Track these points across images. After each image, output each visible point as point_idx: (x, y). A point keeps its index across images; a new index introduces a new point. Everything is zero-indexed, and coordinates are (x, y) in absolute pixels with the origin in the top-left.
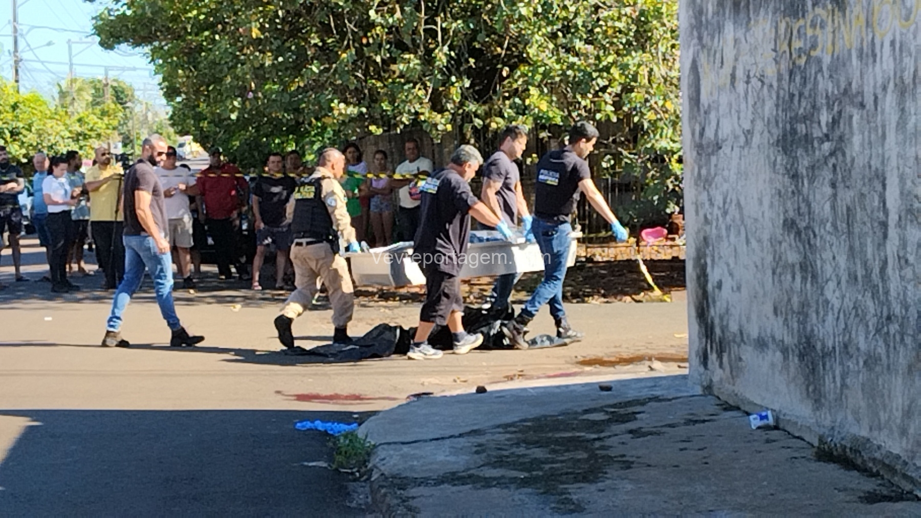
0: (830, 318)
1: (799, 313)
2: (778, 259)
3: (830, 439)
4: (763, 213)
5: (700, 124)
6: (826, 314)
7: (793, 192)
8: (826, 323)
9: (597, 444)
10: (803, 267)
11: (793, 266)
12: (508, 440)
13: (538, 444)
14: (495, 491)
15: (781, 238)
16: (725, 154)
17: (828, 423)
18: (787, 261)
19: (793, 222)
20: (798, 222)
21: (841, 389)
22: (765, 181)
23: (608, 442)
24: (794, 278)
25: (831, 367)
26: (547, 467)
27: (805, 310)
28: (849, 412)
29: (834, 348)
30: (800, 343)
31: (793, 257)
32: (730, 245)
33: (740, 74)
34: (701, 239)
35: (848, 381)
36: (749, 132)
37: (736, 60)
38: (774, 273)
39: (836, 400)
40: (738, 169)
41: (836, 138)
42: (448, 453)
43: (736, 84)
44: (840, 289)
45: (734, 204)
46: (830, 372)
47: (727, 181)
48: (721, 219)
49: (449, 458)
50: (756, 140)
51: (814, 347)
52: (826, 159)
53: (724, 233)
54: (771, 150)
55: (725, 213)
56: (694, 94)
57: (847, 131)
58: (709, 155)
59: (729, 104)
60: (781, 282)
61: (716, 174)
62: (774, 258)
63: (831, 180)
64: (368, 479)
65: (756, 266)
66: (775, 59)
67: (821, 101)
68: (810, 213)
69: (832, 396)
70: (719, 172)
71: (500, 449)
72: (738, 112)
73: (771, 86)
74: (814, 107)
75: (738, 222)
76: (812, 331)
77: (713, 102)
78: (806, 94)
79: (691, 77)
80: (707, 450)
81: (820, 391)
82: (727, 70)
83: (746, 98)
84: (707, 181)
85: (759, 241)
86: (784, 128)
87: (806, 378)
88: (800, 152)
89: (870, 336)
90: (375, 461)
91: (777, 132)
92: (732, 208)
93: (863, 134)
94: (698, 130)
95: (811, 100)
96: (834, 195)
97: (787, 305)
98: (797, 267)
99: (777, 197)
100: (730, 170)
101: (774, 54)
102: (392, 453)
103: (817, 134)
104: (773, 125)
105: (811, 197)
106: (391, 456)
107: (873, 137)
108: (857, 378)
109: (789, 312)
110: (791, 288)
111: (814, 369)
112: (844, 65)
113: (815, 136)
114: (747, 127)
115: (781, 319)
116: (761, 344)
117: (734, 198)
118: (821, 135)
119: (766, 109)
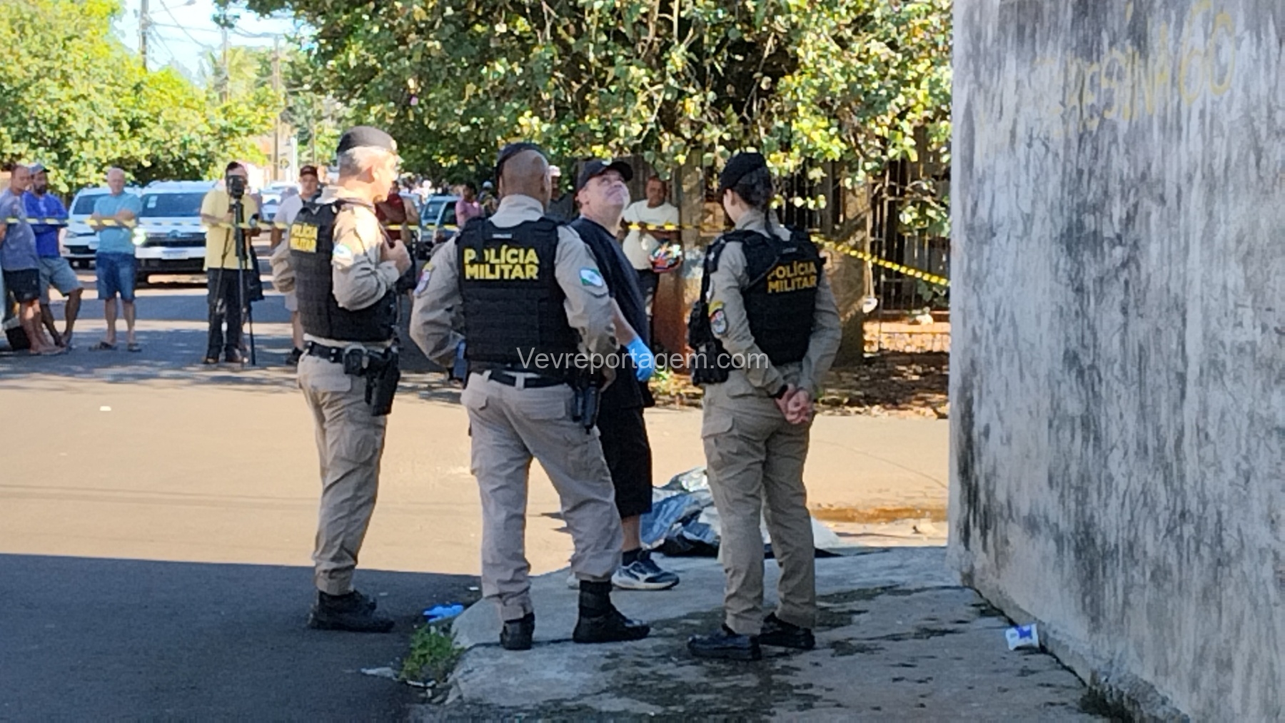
0: (1114, 503)
1: (1078, 489)
2: (1056, 407)
3: (1103, 679)
4: (1041, 337)
5: (973, 196)
6: (1109, 496)
7: (1077, 313)
8: (1109, 511)
10: (1085, 425)
11: (1073, 419)
15: (1059, 376)
16: (1000, 245)
17: (1105, 654)
18: (1066, 411)
19: (1076, 357)
20: (1081, 356)
21: (1124, 608)
22: (1044, 291)
24: (1073, 436)
25: (1113, 574)
26: (694, 698)
27: (1085, 485)
28: (1131, 641)
29: (1117, 546)
30: (1077, 532)
31: (1073, 407)
32: (1001, 376)
33: (1021, 131)
34: (968, 362)
35: (1131, 596)
36: (1028, 219)
37: (1017, 111)
38: (1050, 426)
39: (1116, 622)
40: (1015, 268)
41: (1130, 243)
42: (562, 667)
43: (1016, 145)
44: (1127, 462)
45: (1007, 318)
46: (1111, 581)
47: (1000, 283)
48: (991, 337)
49: (561, 676)
50: (1036, 230)
51: (1093, 540)
52: (1117, 271)
53: (994, 357)
54: (1054, 247)
55: (997, 330)
56: (967, 153)
57: (1143, 234)
58: (981, 243)
59: (1008, 174)
60: (1058, 439)
61: (988, 272)
62: (1052, 403)
63: (1122, 302)
64: (442, 701)
65: (1030, 413)
66: (1062, 117)
67: (1114, 186)
68: (1095, 346)
69: (1111, 616)
70: (993, 269)
71: (639, 664)
72: (1017, 186)
73: (1057, 155)
74: (1106, 193)
75: (1012, 345)
76: (1092, 517)
77: (989, 168)
78: (1098, 173)
79: (965, 127)
80: (931, 683)
81: (1098, 606)
82: (1006, 124)
83: (1027, 167)
84: (977, 280)
85: (1035, 376)
86: (1070, 218)
87: (1083, 584)
88: (1087, 256)
89: (1160, 538)
90: (458, 672)
91: (1061, 223)
92: (1005, 324)
93: (1162, 241)
94: (969, 204)
95: (1102, 182)
96: (1125, 325)
97: (1064, 475)
98: (1078, 421)
99: (1058, 316)
100: (1004, 269)
101: (1062, 109)
102: (486, 661)
103: (1108, 233)
104: (1057, 211)
105: (1097, 323)
106: (482, 667)
107: (1174, 247)
108: (1142, 595)
109: (1067, 485)
110: (1070, 451)
111: (1092, 573)
112: (1143, 138)
113: (1105, 235)
114: (1027, 209)
115: (1056, 494)
116: (1032, 525)
117: (1008, 310)
118: (1112, 235)
119: (1050, 187)
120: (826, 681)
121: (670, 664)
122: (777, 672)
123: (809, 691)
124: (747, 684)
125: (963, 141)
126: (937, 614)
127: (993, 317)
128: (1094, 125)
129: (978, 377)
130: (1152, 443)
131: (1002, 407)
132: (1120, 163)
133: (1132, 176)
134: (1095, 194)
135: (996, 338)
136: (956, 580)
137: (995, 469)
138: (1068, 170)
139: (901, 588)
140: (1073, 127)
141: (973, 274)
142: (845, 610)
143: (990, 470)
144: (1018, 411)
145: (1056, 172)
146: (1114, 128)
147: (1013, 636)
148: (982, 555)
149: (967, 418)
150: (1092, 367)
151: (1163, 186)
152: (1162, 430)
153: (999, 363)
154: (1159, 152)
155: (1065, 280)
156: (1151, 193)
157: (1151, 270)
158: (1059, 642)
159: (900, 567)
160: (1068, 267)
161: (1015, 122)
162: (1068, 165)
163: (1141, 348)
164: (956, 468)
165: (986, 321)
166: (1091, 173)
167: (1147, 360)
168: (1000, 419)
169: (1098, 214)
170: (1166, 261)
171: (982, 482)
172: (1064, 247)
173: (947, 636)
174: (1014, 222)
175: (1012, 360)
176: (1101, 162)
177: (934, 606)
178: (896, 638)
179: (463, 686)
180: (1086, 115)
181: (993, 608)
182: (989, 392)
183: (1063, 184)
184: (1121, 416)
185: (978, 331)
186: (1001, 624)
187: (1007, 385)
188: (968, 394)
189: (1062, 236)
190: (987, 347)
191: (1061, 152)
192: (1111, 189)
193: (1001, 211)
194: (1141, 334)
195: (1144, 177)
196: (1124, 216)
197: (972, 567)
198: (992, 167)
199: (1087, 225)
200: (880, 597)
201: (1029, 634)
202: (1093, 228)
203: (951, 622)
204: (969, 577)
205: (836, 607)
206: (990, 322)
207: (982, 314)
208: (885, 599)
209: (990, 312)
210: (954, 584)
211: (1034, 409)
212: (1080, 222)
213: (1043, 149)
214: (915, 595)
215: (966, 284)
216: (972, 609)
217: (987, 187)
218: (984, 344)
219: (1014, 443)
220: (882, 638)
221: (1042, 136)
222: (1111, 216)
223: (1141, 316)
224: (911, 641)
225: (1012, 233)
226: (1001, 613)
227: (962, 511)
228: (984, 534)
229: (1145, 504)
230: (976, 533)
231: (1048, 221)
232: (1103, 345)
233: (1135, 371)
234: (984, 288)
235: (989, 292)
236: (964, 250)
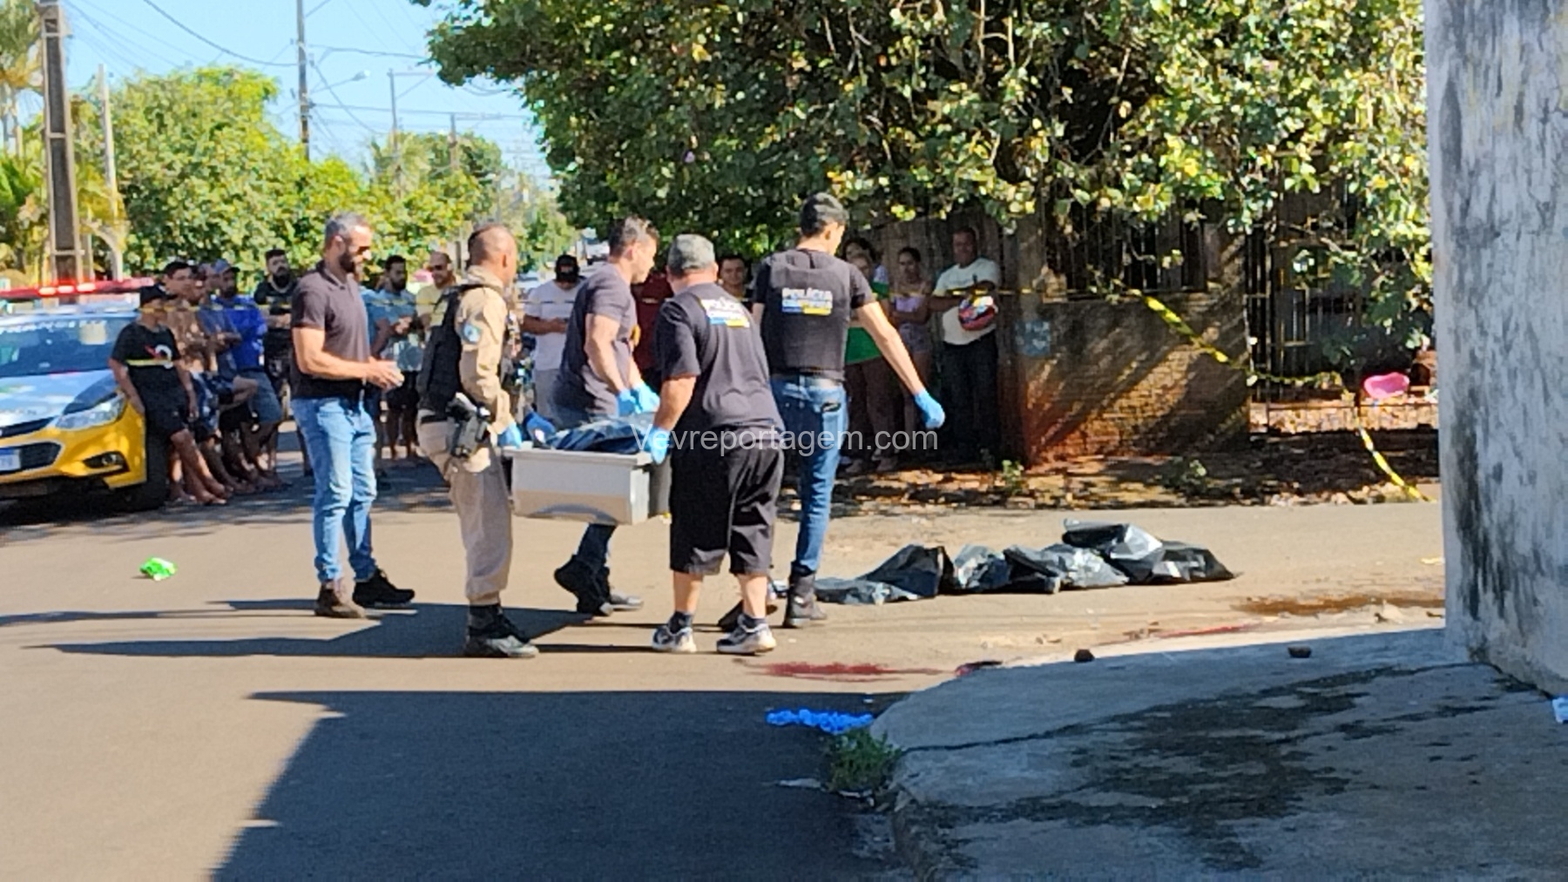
5: (1462, 194)
9: (1285, 750)
12: (1130, 742)
13: (1182, 749)
14: (1106, 831)
16: (1506, 246)
23: (1303, 747)
26: (1198, 788)
32: (1516, 403)
34: (1465, 393)
40: (1530, 271)
42: (1025, 766)
45: (1521, 332)
48: (1499, 358)
49: (1026, 774)
53: (1505, 382)
55: (1507, 348)
58: (1478, 248)
64: (891, 808)
71: (1113, 758)
75: (1529, 363)
80: (1475, 761)
84: (1474, 291)
90: (899, 778)
92: (1518, 341)
100: (1515, 274)
102: (929, 763)
106: (928, 771)
117: (1521, 324)
120: (1348, 764)
121: (1152, 757)
122: (1285, 758)
123: (1332, 775)
124: (1253, 772)
126: (1454, 693)
127: (1500, 333)
129: (1482, 410)
131: (1520, 439)
135: (1506, 358)
137: (1513, 514)
141: (1468, 287)
144: (1544, 441)
153: (1513, 388)
165: (1490, 339)
175: (1532, 380)
179: (913, 790)
181: (1519, 683)
182: (1499, 425)
185: (1479, 354)
186: (1536, 698)
187: (1525, 413)
190: (1493, 370)
206: (1496, 340)
207: (1483, 333)
209: (1496, 327)
218: (1488, 367)
219: (1539, 480)
226: (1532, 687)
227: (1466, 573)
234: (1486, 300)
235: (1492, 305)
236: (1453, 259)
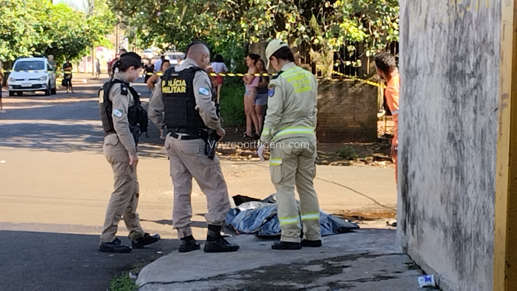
0: (470, 212)
1: (454, 205)
2: (444, 162)
4: (438, 126)
5: (408, 55)
6: (468, 208)
7: (453, 113)
8: (468, 216)
11: (452, 169)
15: (445, 146)
16: (420, 79)
18: (449, 164)
19: (452, 136)
20: (455, 136)
21: (474, 268)
22: (439, 102)
24: (451, 178)
25: (469, 249)
27: (457, 203)
28: (477, 285)
29: (471, 235)
30: (454, 228)
31: (452, 162)
32: (420, 146)
33: (429, 20)
34: (406, 139)
35: (478, 261)
36: (432, 65)
37: (428, 10)
38: (442, 172)
39: (471, 274)
40: (426, 91)
41: (478, 76)
43: (427, 28)
44: (476, 191)
45: (423, 117)
46: (469, 253)
47: (419, 98)
48: (416, 126)
50: (436, 71)
51: (460, 231)
52: (472, 91)
53: (417, 136)
54: (444, 79)
55: (418, 123)
56: (406, 32)
57: (484, 72)
58: (412, 78)
59: (423, 42)
60: (445, 179)
61: (415, 93)
62: (442, 160)
63: (474, 107)
65: (433, 165)
66: (448, 12)
67: (471, 46)
68: (462, 131)
69: (469, 272)
70: (417, 91)
72: (428, 49)
73: (445, 31)
74: (467, 50)
75: (425, 130)
76: (460, 219)
77: (415, 40)
78: (463, 40)
79: (405, 20)
81: (463, 265)
82: (423, 17)
83: (432, 39)
84: (410, 97)
85: (435, 146)
86: (451, 64)
87: (456, 255)
88: (458, 83)
89: (491, 231)
91: (447, 67)
92: (422, 120)
93: (492, 75)
94: (407, 59)
95: (465, 45)
96: (475, 119)
97: (448, 197)
98: (454, 169)
99: (445, 115)
100: (422, 91)
101: (447, 7)
103: (468, 71)
104: (445, 61)
105: (463, 118)
107: (498, 77)
108: (482, 260)
109: (449, 203)
110: (450, 185)
111: (460, 248)
112: (484, 20)
113: (467, 72)
114: (432, 60)
115: (444, 207)
116: (433, 223)
117: (423, 112)
118: (470, 72)
119: (442, 48)
125: (404, 26)
126: (386, 268)
127: (417, 116)
128: (462, 15)
129: (410, 147)
130: (487, 181)
132: (473, 35)
133: (479, 41)
134: (462, 51)
135: (418, 126)
136: (400, 250)
137: (417, 193)
138: (450, 39)
139: (371, 254)
140: (452, 17)
142: (341, 265)
143: (415, 194)
145: (445, 41)
146: (471, 16)
147: (421, 280)
148: (411, 237)
149: (406, 167)
150: (460, 141)
151: (493, 45)
152: (492, 174)
153: (419, 140)
154: (491, 27)
155: (448, 96)
156: (487, 49)
157: (487, 90)
158: (445, 284)
159: (374, 243)
160: (450, 89)
161: (427, 15)
162: (450, 37)
163: (482, 131)
164: (400, 193)
165: (414, 118)
166: (460, 40)
167: (485, 138)
168: (420, 168)
169: (463, 61)
170: (494, 85)
171: (412, 201)
172: (448, 79)
173: (390, 279)
174: (426, 67)
175: (425, 139)
176: (465, 34)
177: (385, 264)
178: (362, 281)
180: (458, 10)
181: (416, 264)
182: (415, 154)
183: (448, 46)
184: (473, 167)
185: (410, 123)
186: (418, 274)
187: (423, 151)
188: (406, 155)
189: (447, 73)
190: (414, 131)
191: (447, 30)
192: (469, 49)
193: (421, 62)
194: (483, 124)
195: (484, 41)
196: (475, 62)
197: (407, 244)
198: (417, 39)
199: (458, 66)
200: (359, 259)
201: (430, 279)
202: (461, 69)
203: (393, 272)
204: (405, 249)
205: (336, 264)
206: (416, 118)
207: (412, 115)
208: (362, 260)
209: (416, 114)
210: (398, 252)
211: (434, 163)
212: (455, 66)
213: (439, 29)
214: (377, 258)
215: (405, 99)
216: (405, 265)
217: (414, 50)
218: (413, 129)
219: (426, 180)
220: (354, 281)
221: (438, 22)
222: (469, 63)
223: (482, 114)
224: (370, 282)
225: (425, 73)
226: (420, 268)
227: (403, 214)
228: (413, 227)
229: (484, 213)
230: (409, 226)
231: (441, 65)
232: (465, 130)
233: (480, 143)
234: (413, 101)
235: (415, 103)
236: (405, 82)
